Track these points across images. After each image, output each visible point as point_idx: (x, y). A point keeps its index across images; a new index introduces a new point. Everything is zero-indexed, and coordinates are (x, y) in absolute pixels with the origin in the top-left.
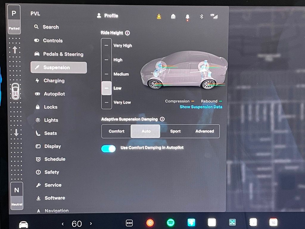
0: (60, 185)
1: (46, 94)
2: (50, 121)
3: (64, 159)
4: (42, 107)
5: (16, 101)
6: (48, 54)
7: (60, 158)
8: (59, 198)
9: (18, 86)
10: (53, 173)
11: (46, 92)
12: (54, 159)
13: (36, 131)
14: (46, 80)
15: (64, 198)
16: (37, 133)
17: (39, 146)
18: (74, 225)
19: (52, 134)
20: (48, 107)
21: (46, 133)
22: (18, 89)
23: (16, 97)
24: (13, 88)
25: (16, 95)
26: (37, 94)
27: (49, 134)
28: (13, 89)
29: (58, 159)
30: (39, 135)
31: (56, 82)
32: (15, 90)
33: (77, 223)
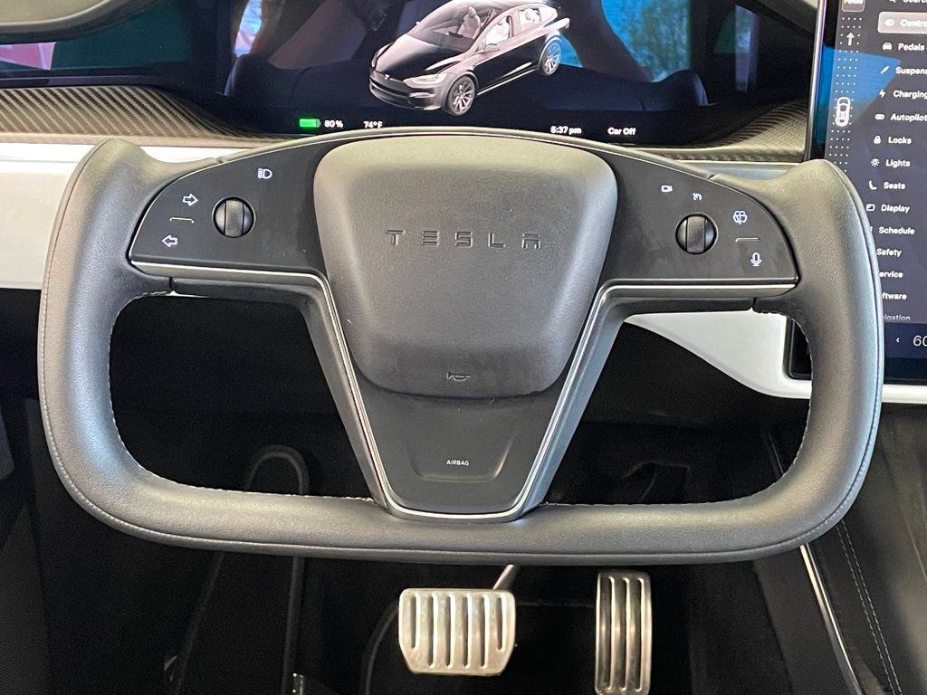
0: (901, 275)
1: (894, 117)
2: (895, 164)
3: (912, 232)
4: (884, 140)
5: (841, 129)
6: (906, 48)
7: (906, 229)
8: (897, 297)
9: (847, 103)
10: (891, 253)
11: (894, 115)
12: (895, 231)
13: (870, 182)
14: (897, 94)
15: (904, 297)
16: (871, 186)
17: (871, 208)
18: (917, 342)
19: (896, 186)
20: (896, 141)
21: (887, 185)
22: (848, 109)
23: (842, 121)
24: (839, 105)
25: (842, 119)
26: (880, 117)
27: (891, 186)
28: (838, 108)
29: (902, 231)
30: (875, 188)
31: (914, 98)
32: (843, 109)
33: (922, 340)
